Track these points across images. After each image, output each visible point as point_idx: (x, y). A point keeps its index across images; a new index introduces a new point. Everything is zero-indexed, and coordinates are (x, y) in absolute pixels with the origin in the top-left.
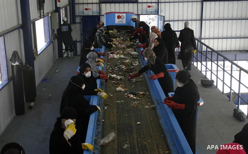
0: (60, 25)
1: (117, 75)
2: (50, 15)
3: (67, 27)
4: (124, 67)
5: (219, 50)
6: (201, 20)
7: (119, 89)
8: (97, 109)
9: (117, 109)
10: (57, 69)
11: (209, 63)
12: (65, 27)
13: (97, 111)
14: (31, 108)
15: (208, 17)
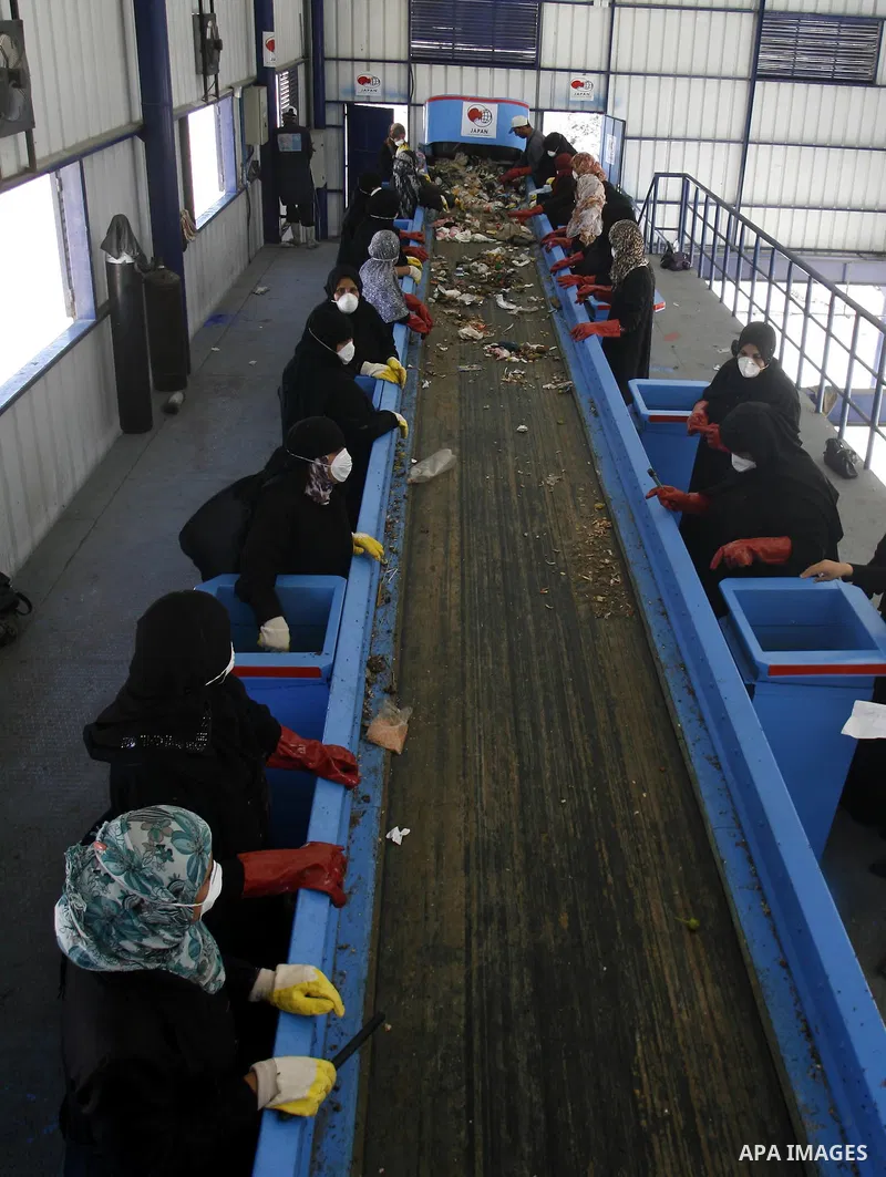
0: (273, 132)
1: (462, 293)
2: (238, 95)
3: (298, 137)
4: (483, 268)
5: (793, 245)
6: (745, 141)
7: (467, 331)
8: (396, 423)
9: (460, 391)
10: (259, 283)
11: (762, 287)
12: (290, 136)
13: (396, 430)
14: (171, 410)
15: (766, 134)
